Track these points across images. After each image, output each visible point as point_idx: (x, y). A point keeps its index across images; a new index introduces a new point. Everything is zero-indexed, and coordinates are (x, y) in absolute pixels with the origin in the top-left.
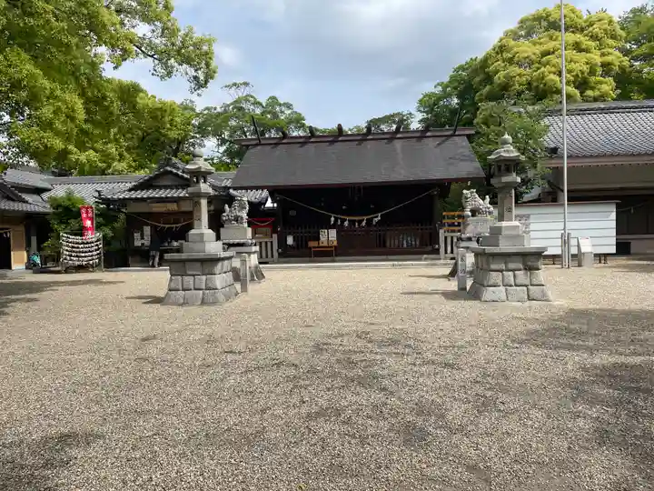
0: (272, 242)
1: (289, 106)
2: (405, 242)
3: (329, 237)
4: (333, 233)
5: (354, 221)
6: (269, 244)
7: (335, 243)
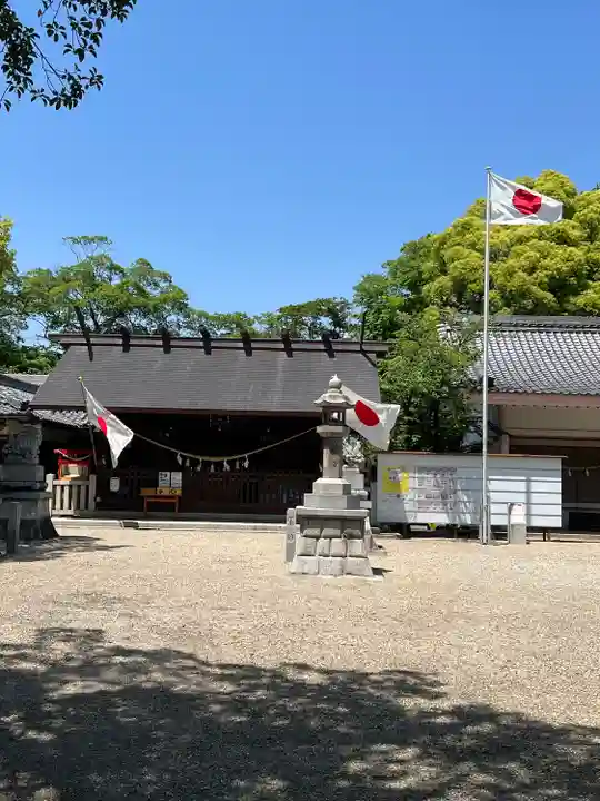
0: (87, 487)
1: (166, 277)
2: (285, 496)
3: (172, 482)
4: (178, 477)
5: (209, 463)
6: (83, 488)
7: (179, 492)
